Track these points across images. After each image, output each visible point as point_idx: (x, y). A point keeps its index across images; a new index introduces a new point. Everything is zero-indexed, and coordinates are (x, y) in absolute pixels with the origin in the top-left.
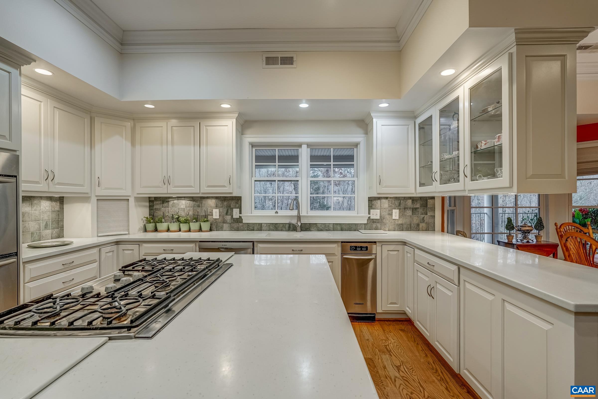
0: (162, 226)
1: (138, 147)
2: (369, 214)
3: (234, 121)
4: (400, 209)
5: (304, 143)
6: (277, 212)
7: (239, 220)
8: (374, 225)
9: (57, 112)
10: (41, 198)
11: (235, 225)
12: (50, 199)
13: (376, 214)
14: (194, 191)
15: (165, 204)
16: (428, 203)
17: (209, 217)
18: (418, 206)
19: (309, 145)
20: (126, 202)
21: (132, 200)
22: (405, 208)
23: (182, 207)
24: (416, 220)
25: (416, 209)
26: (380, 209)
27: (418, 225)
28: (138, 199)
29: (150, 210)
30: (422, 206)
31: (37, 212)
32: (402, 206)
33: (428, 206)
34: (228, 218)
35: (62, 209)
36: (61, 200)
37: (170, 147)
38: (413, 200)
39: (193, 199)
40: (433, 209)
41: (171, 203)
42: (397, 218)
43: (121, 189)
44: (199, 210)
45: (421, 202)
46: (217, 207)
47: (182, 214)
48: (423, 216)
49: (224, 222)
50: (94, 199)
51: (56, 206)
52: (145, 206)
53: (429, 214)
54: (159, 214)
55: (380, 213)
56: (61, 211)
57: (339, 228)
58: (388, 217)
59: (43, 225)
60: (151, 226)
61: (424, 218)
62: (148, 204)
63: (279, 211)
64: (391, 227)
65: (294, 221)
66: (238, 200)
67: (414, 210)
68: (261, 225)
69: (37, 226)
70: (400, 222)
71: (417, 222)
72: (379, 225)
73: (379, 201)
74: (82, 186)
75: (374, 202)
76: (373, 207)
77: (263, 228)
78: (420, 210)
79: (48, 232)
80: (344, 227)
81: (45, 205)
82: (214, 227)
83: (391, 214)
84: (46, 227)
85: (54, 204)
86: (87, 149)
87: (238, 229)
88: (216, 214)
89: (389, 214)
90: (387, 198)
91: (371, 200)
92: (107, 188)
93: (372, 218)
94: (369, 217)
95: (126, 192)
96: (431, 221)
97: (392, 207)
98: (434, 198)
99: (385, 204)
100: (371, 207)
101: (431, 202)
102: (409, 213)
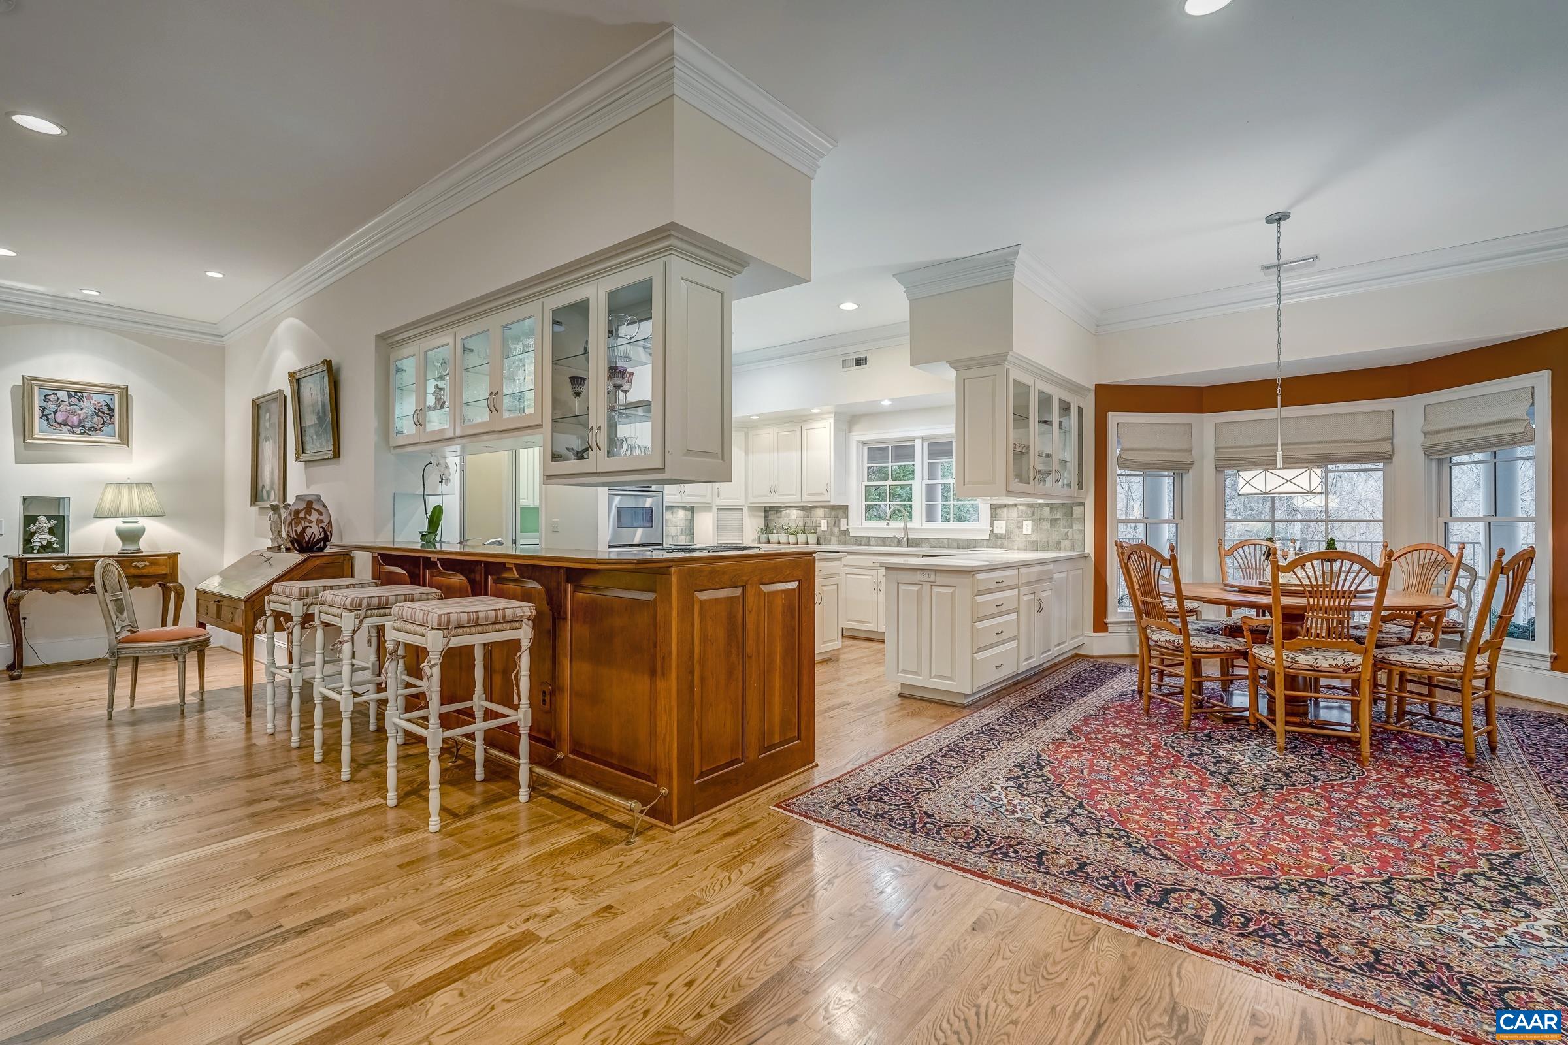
0: (774, 538)
1: (750, 456)
2: (992, 525)
3: (832, 421)
4: (1033, 521)
5: (918, 437)
6: (888, 524)
7: (846, 533)
8: (999, 542)
11: (843, 539)
12: (684, 508)
13: (1001, 527)
14: (808, 499)
15: (779, 515)
16: (1074, 512)
17: (818, 529)
18: (1059, 515)
19: (923, 439)
20: (740, 512)
21: (746, 510)
22: (1040, 519)
23: (794, 517)
24: (1055, 536)
25: (1056, 520)
26: (1007, 520)
27: (1059, 543)
28: (752, 509)
29: (765, 520)
30: (1064, 516)
31: (676, 519)
32: (1036, 516)
33: (1074, 516)
34: (836, 530)
35: (693, 517)
36: (692, 509)
37: (776, 454)
38: (1051, 508)
39: (803, 508)
40: (1082, 520)
41: (783, 513)
42: (1029, 532)
43: (735, 497)
44: (808, 520)
45: (1063, 511)
46: (825, 517)
47: (793, 525)
48: (1066, 530)
49: (832, 535)
50: (715, 509)
51: (689, 515)
52: (760, 517)
53: (1074, 528)
54: (772, 525)
55: (1007, 527)
56: (692, 519)
57: (955, 544)
58: (1016, 530)
59: (680, 531)
60: (764, 538)
61: (1067, 533)
62: (763, 514)
63: (890, 523)
64: (1021, 546)
65: (900, 535)
66: (845, 508)
67: (1053, 522)
68: (868, 538)
69: (676, 532)
70: (1033, 538)
71: (1057, 539)
72: (1005, 542)
73: (1005, 509)
74: (705, 496)
75: (999, 511)
76: (997, 516)
77: (871, 543)
78: (1063, 522)
79: (684, 536)
80: (961, 544)
81: (681, 514)
82: (822, 541)
83: (1021, 528)
84: (682, 532)
85: (687, 513)
87: (845, 544)
88: (824, 525)
89: (1018, 527)
90: (1015, 505)
91: (994, 508)
92: (724, 498)
93: (995, 531)
94: (992, 531)
95: (740, 502)
96: (1078, 537)
97: (1022, 518)
98: (1083, 504)
99: (1014, 513)
100: (994, 517)
101: (1077, 510)
102: (1046, 525)
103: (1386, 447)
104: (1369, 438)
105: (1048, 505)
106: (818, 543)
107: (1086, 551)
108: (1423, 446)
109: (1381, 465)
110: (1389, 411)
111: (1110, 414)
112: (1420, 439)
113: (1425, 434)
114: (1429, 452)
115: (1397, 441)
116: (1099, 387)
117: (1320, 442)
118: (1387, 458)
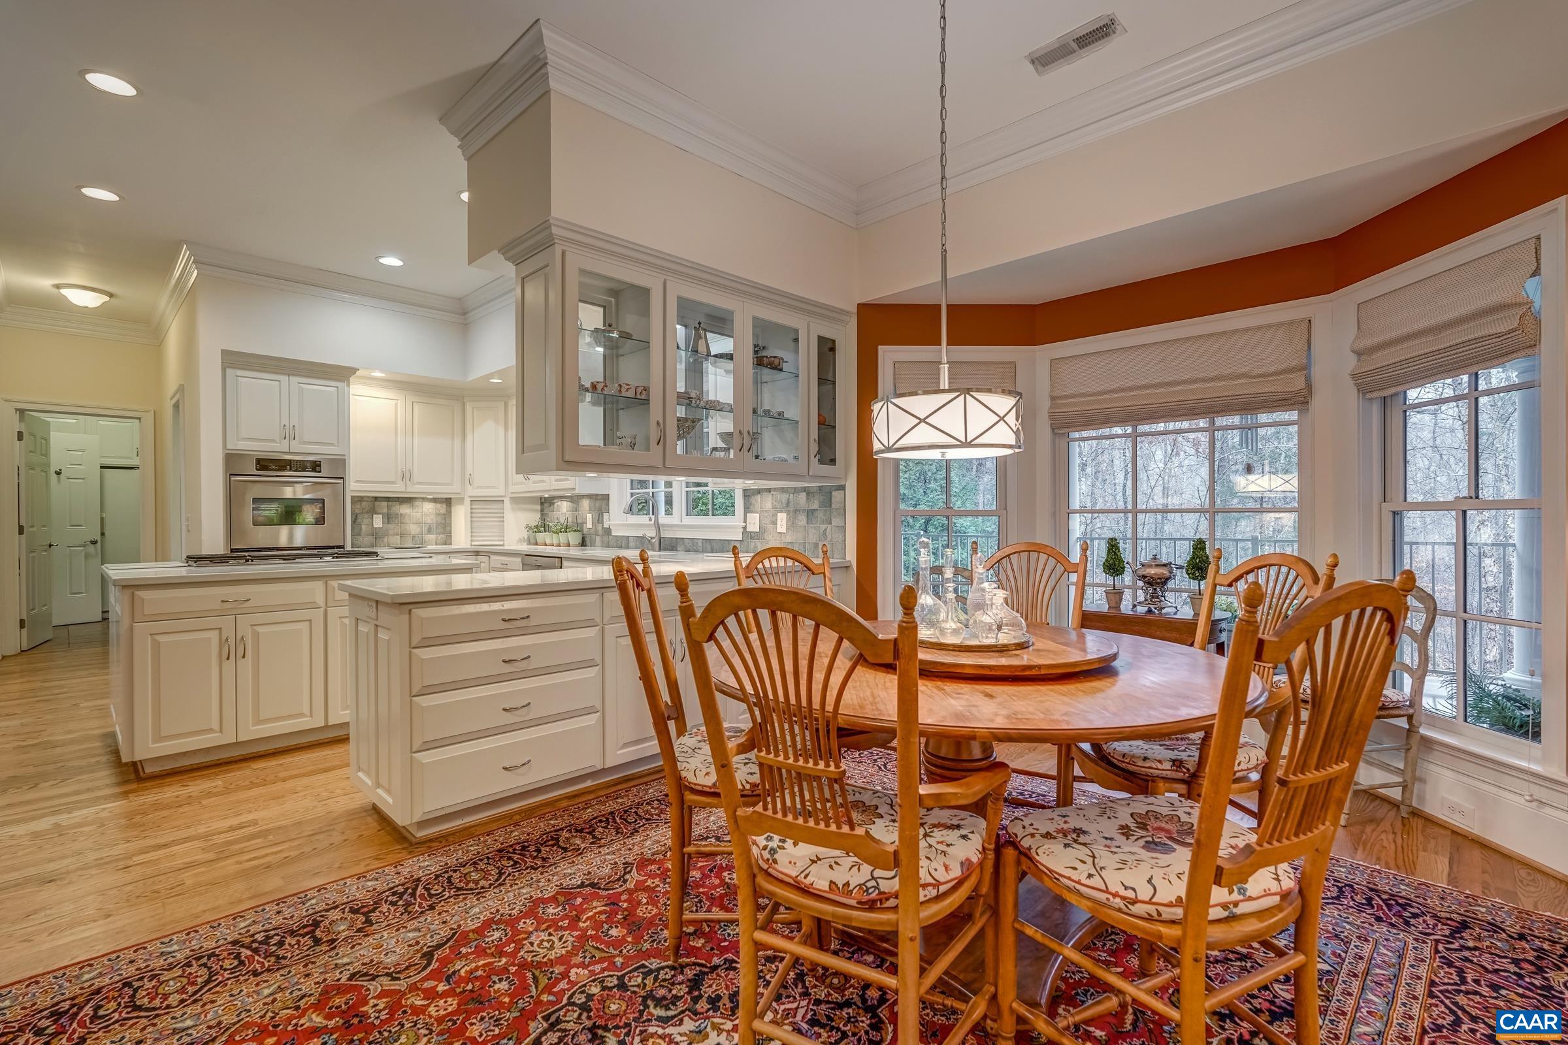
2: (745, 520)
4: (788, 513)
7: (608, 531)
8: (752, 545)
9: (416, 406)
10: (423, 499)
11: (606, 538)
12: (435, 500)
13: (754, 522)
16: (833, 500)
17: (584, 526)
18: (816, 505)
20: (500, 504)
21: (507, 501)
22: (796, 510)
23: (564, 510)
24: (813, 535)
25: (813, 511)
26: (761, 513)
27: (817, 546)
28: (514, 500)
29: (542, 515)
30: (822, 505)
31: (419, 515)
32: (792, 507)
33: (833, 506)
34: (599, 527)
35: (449, 511)
36: (448, 502)
38: (808, 494)
40: (843, 511)
42: (784, 530)
43: (494, 487)
44: (576, 515)
45: (822, 498)
46: (591, 511)
47: (562, 521)
48: (824, 526)
49: (596, 533)
50: (467, 501)
51: (442, 508)
52: (536, 511)
53: (834, 523)
55: (760, 522)
56: (449, 514)
57: (709, 547)
58: (770, 527)
59: (425, 529)
61: (826, 530)
62: (539, 507)
65: (651, 534)
66: (607, 499)
67: (810, 513)
69: (418, 530)
70: (788, 538)
71: (814, 541)
72: (758, 544)
73: (759, 497)
75: (753, 500)
76: (751, 507)
77: (631, 544)
78: (820, 515)
79: (432, 537)
81: (428, 507)
82: (588, 540)
83: (774, 523)
84: (429, 531)
85: (439, 505)
86: (457, 442)
87: (609, 546)
88: (589, 521)
90: (769, 490)
91: (748, 494)
92: (478, 487)
93: (748, 529)
94: (745, 528)
95: (499, 491)
96: (838, 537)
97: (776, 510)
98: (842, 488)
99: (767, 502)
100: (748, 509)
101: (837, 496)
102: (802, 520)
103: (1299, 383)
104: (1271, 369)
105: (804, 489)
106: (583, 544)
107: (848, 559)
108: (1354, 376)
109: (1294, 415)
110: (1302, 320)
111: (880, 347)
112: (1351, 362)
113: (1359, 354)
114: (1365, 384)
115: (1317, 372)
116: (861, 306)
117: (1195, 381)
118: (1300, 400)
